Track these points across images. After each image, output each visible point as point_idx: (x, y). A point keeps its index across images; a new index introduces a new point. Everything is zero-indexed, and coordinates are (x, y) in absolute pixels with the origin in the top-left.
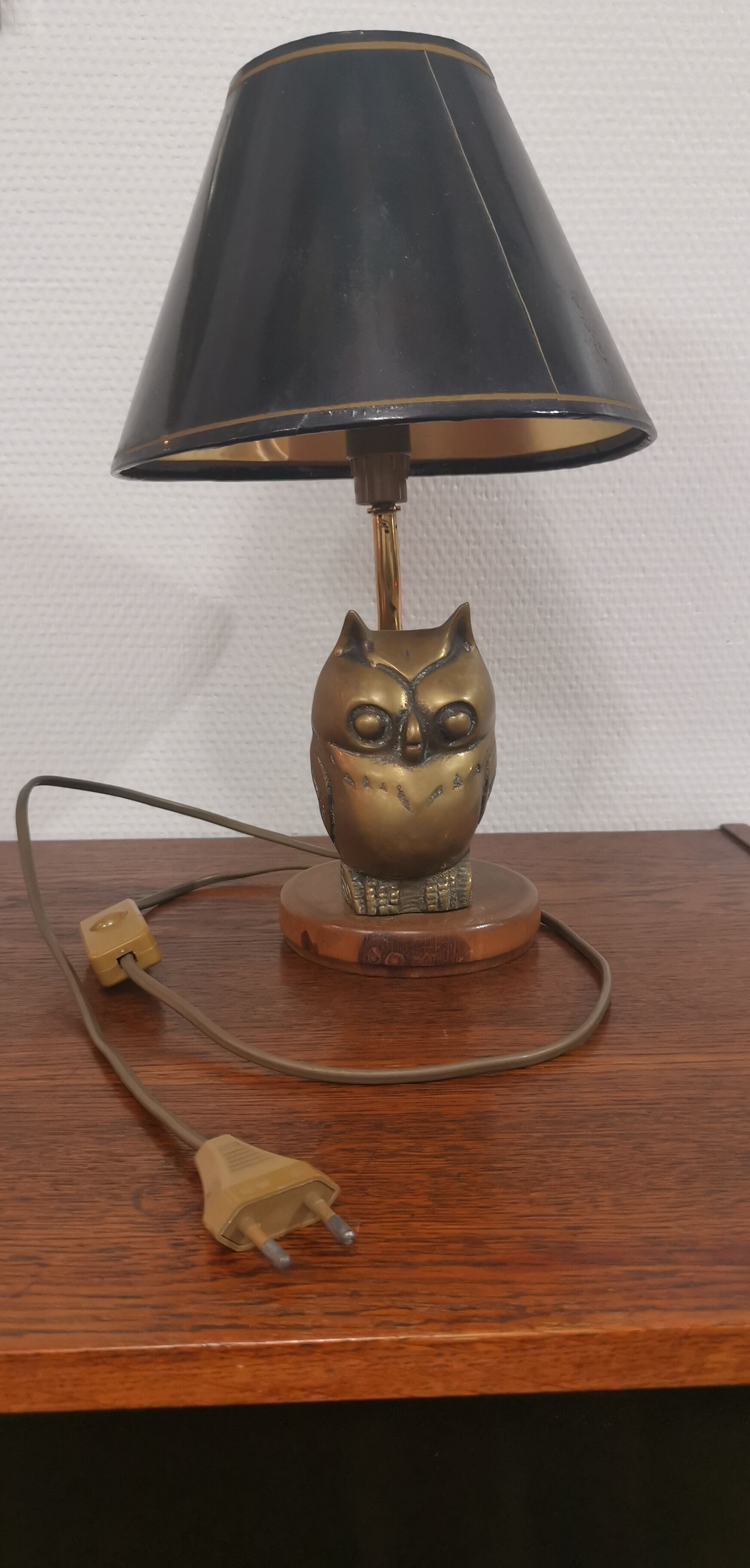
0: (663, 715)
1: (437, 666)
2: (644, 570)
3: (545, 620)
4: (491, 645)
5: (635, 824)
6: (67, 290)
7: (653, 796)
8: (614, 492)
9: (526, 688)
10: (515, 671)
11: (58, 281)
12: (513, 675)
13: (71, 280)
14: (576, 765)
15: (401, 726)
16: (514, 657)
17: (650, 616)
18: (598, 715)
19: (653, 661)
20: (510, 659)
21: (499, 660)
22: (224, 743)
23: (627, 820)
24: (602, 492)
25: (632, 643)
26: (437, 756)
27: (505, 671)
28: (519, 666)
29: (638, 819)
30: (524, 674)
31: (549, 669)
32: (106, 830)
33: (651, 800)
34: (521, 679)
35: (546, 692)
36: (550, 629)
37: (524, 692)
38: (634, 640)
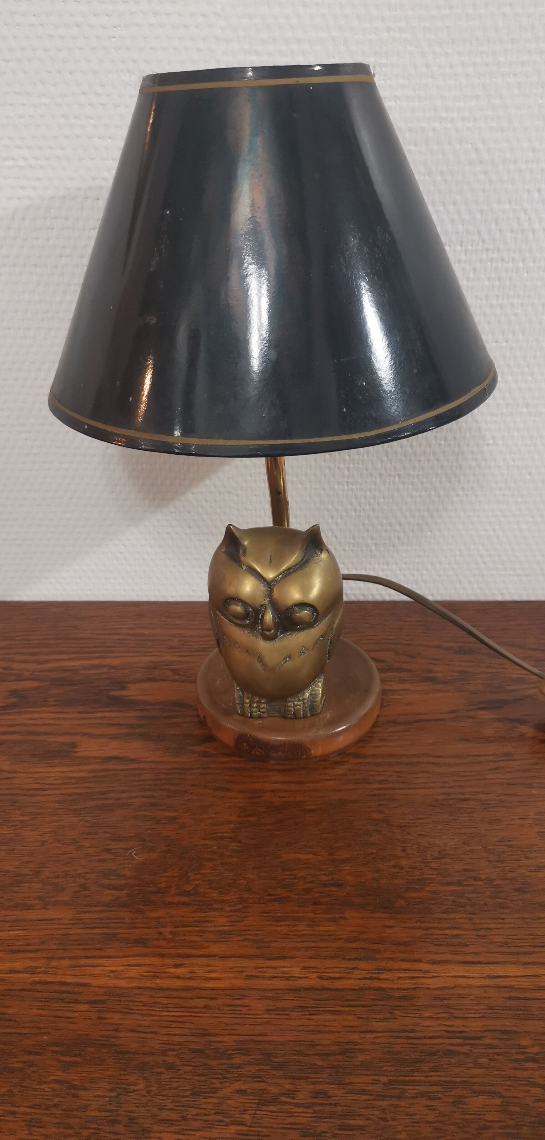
0: (532, 517)
1: (292, 570)
2: (527, 407)
3: (440, 445)
4: (393, 464)
5: (502, 594)
6: (21, 168)
7: (518, 575)
8: (507, 342)
9: (420, 496)
10: (413, 483)
11: (13, 159)
12: (410, 486)
13: (25, 159)
14: (458, 553)
15: (261, 615)
16: (412, 473)
17: (529, 442)
18: (478, 516)
19: (528, 477)
20: (409, 475)
21: (399, 476)
22: (177, 534)
23: (496, 592)
24: (497, 342)
25: (512, 463)
26: (288, 633)
27: (403, 483)
28: (416, 480)
29: (505, 591)
30: (420, 486)
31: (440, 482)
32: (89, 593)
33: (516, 578)
34: (417, 490)
35: (437, 499)
36: (444, 452)
37: (418, 499)
38: (514, 461)
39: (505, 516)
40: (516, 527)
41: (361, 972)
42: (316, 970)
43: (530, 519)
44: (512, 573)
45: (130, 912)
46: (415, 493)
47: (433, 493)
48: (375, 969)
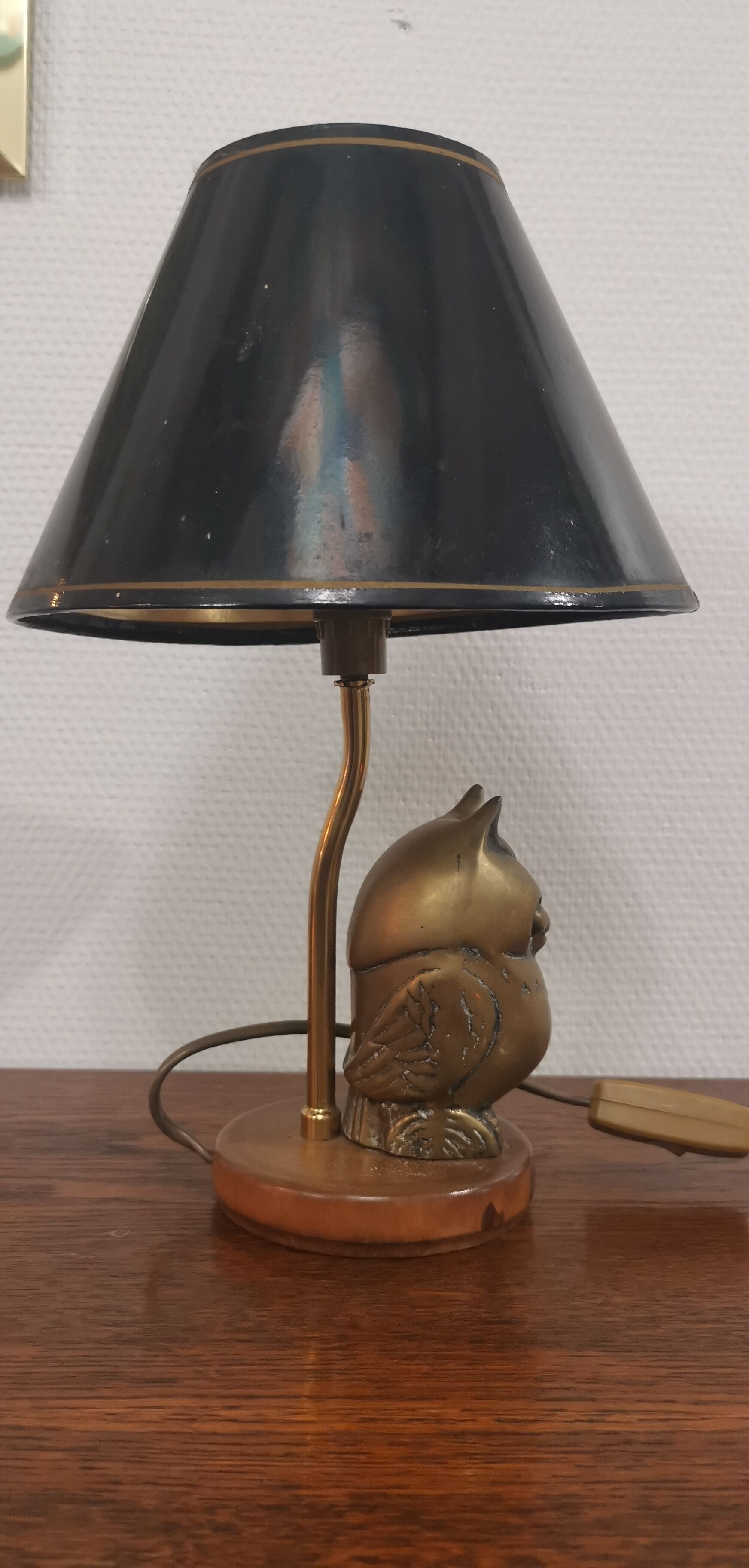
0: (735, 941)
2: (710, 775)
3: (598, 827)
5: (703, 1069)
7: (724, 1037)
17: (717, 827)
19: (722, 878)
25: (697, 857)
29: (707, 1064)
31: (602, 884)
33: (721, 1041)
34: (570, 895)
36: (604, 838)
38: (700, 854)
39: (696, 939)
40: (712, 956)
41: (573, 1414)
42: (487, 1412)
43: (732, 944)
44: (714, 1032)
45: (143, 1349)
46: (567, 900)
47: (592, 900)
48: (595, 1411)
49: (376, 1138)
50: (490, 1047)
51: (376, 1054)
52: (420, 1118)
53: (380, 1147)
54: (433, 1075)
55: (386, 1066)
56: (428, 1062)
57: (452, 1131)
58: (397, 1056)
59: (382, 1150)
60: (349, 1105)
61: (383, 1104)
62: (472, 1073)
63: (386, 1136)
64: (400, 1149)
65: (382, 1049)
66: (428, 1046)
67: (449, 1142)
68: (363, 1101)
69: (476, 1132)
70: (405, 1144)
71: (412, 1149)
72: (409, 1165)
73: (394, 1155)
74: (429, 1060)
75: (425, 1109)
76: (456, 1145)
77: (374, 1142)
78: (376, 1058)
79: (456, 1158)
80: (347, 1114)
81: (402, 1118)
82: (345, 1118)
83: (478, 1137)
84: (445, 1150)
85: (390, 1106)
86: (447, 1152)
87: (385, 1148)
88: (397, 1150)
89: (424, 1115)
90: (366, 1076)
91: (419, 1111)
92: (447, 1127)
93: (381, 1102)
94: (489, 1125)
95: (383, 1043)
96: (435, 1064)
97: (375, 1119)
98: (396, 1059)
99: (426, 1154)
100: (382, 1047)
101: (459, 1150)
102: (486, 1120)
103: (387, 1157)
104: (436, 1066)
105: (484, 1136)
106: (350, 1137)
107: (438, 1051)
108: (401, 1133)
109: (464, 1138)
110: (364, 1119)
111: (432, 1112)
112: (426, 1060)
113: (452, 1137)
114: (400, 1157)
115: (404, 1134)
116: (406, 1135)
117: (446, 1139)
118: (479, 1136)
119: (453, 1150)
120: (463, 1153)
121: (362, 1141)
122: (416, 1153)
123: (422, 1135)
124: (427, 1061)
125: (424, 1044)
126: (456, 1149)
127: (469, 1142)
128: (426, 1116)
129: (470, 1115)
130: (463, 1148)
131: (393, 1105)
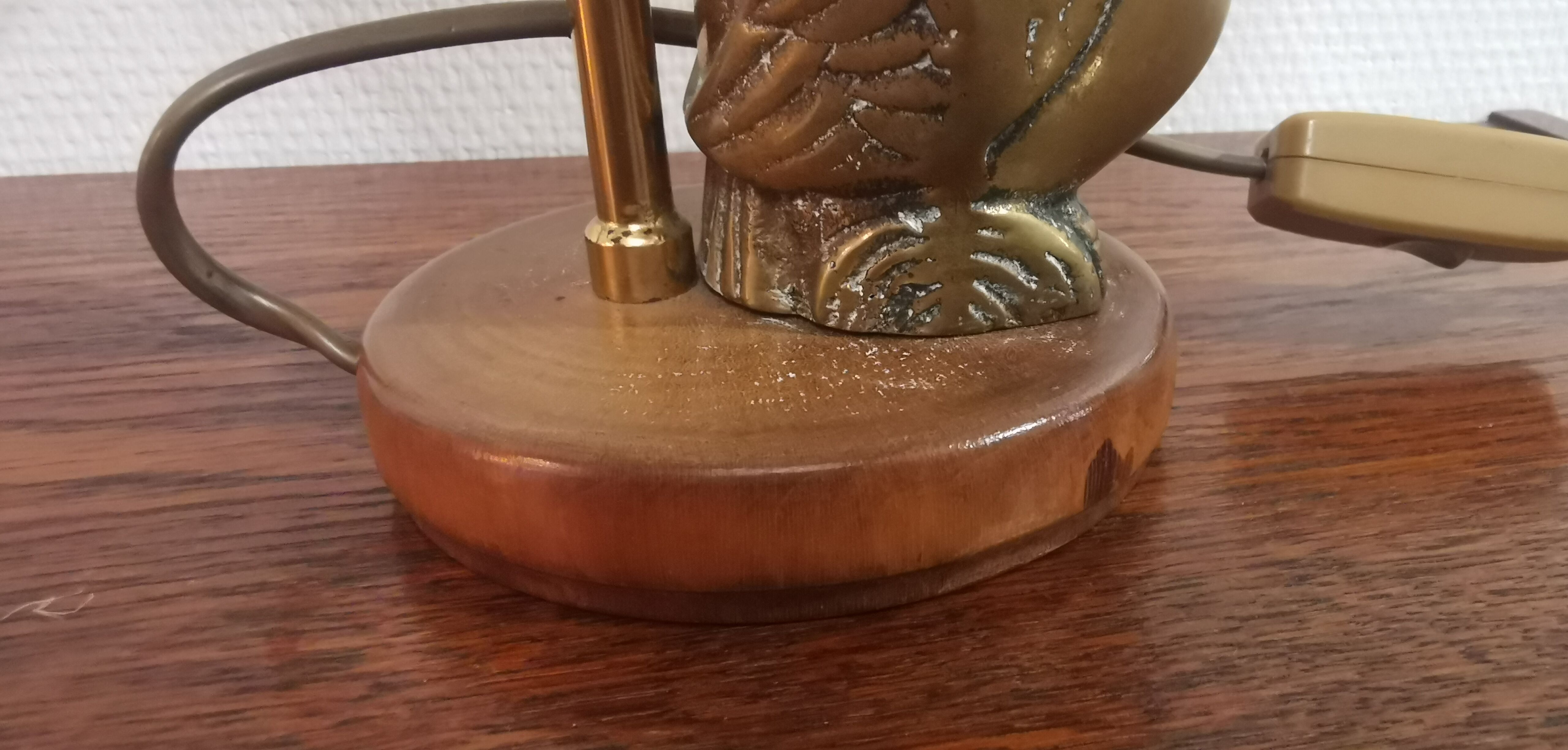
49: (786, 291)
50: (1102, 19)
51: (766, 60)
52: (906, 232)
53: (799, 312)
54: (939, 109)
55: (798, 90)
56: (925, 69)
57: (990, 260)
58: (827, 59)
59: (806, 320)
60: (709, 206)
61: (800, 202)
62: (1047, 100)
63: (812, 286)
64: (853, 316)
65: (782, 41)
66: (921, 19)
67: (982, 289)
68: (744, 194)
69: (1052, 260)
70: (865, 301)
71: (886, 315)
72: (881, 357)
73: (838, 331)
74: (926, 63)
75: (917, 207)
76: (1000, 296)
77: (785, 302)
78: (766, 69)
79: (998, 327)
80: (706, 233)
81: (854, 235)
82: (703, 243)
83: (1057, 269)
84: (971, 309)
85: (819, 203)
86: (978, 315)
87: (813, 313)
88: (844, 317)
89: (914, 223)
90: (745, 125)
91: (901, 215)
92: (976, 252)
93: (792, 197)
94: (1080, 235)
95: (783, 22)
96: (944, 75)
97: (783, 242)
98: (827, 67)
99: (922, 324)
100: (782, 35)
101: (1009, 307)
102: (1071, 224)
103: (819, 338)
104: (949, 81)
105: (1070, 269)
106: (718, 288)
107: (953, 34)
108: (855, 274)
109: (1022, 277)
110: (750, 243)
111: (934, 215)
112: (917, 65)
113: (992, 276)
114: (855, 334)
115: (861, 277)
116: (867, 279)
117: (975, 284)
118: (1059, 267)
119: (993, 309)
120: (1017, 311)
121: (750, 300)
122: (896, 323)
123: (911, 275)
124: (920, 66)
125: (908, 12)
126: (1002, 307)
127: (1034, 286)
128: (919, 225)
129: (1035, 214)
130: (1016, 299)
131: (827, 201)
